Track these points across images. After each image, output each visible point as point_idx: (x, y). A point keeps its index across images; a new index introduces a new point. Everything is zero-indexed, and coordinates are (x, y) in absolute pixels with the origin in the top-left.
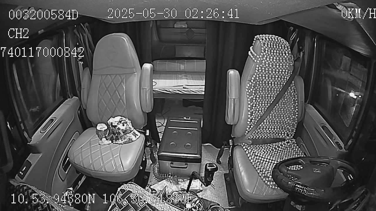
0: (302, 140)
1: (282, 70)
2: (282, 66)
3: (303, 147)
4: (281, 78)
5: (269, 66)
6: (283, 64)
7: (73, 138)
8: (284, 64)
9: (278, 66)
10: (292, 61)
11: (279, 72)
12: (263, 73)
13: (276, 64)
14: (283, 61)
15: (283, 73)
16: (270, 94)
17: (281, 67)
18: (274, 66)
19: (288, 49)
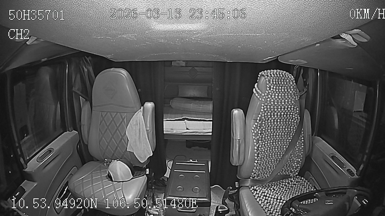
0: (311, 174)
1: (288, 106)
2: (288, 102)
3: (312, 180)
4: (287, 115)
5: (274, 103)
6: (288, 100)
7: (71, 172)
8: (290, 100)
9: (284, 102)
10: (297, 96)
11: (284, 108)
12: (269, 111)
13: (281, 101)
14: (288, 97)
15: (289, 109)
16: (276, 132)
17: (286, 103)
18: (280, 103)
19: (293, 84)
